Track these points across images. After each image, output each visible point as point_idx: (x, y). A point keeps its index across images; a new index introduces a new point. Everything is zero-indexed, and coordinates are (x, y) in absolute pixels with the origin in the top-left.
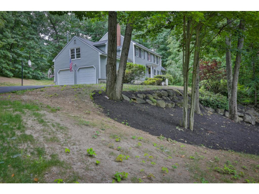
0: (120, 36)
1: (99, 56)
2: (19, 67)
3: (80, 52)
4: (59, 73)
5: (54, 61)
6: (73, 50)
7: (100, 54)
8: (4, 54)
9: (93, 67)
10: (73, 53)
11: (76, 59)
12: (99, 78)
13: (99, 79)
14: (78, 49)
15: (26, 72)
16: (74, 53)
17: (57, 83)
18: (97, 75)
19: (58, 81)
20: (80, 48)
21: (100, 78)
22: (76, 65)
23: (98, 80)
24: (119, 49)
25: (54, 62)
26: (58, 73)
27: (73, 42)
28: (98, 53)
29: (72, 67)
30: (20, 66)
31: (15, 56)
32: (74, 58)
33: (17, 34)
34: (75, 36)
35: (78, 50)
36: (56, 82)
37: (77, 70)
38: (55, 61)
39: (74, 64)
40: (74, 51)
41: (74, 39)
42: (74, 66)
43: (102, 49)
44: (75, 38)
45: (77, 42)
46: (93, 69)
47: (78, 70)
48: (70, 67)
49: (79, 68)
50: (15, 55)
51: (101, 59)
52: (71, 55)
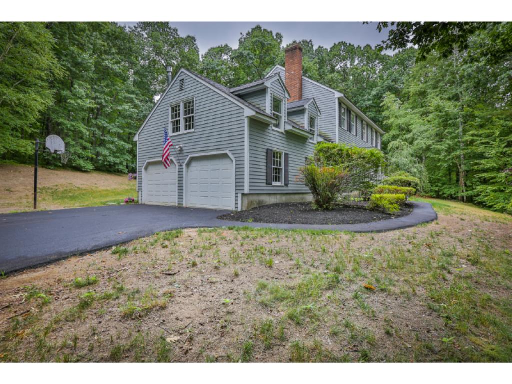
0: (302, 79)
1: (246, 121)
2: (104, 153)
3: (193, 113)
4: (146, 169)
5: (136, 139)
6: (176, 107)
7: (249, 112)
8: (73, 129)
9: (225, 156)
10: (176, 117)
11: (183, 131)
12: (242, 192)
13: (243, 195)
14: (190, 103)
15: (116, 162)
16: (180, 117)
17: (142, 194)
18: (238, 181)
19: (143, 191)
20: (193, 102)
21: (247, 191)
22: (184, 149)
23: (240, 196)
24: (303, 106)
25: (136, 142)
26: (143, 170)
27: (177, 86)
28: (242, 111)
29: (169, 155)
30: (106, 151)
31: (98, 132)
32: (180, 131)
33: (103, 93)
34: (183, 70)
35: (189, 107)
36: (140, 193)
37: (184, 162)
38: (139, 139)
39: (177, 147)
40: (180, 110)
41: (180, 79)
42: (178, 153)
43: (256, 101)
44: (183, 74)
45: (187, 85)
46: (227, 161)
47: (188, 165)
48: (163, 156)
49: (189, 158)
50: (97, 130)
51: (250, 131)
52: (172, 122)
